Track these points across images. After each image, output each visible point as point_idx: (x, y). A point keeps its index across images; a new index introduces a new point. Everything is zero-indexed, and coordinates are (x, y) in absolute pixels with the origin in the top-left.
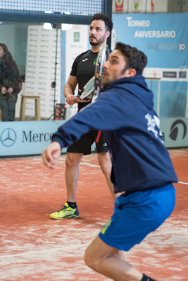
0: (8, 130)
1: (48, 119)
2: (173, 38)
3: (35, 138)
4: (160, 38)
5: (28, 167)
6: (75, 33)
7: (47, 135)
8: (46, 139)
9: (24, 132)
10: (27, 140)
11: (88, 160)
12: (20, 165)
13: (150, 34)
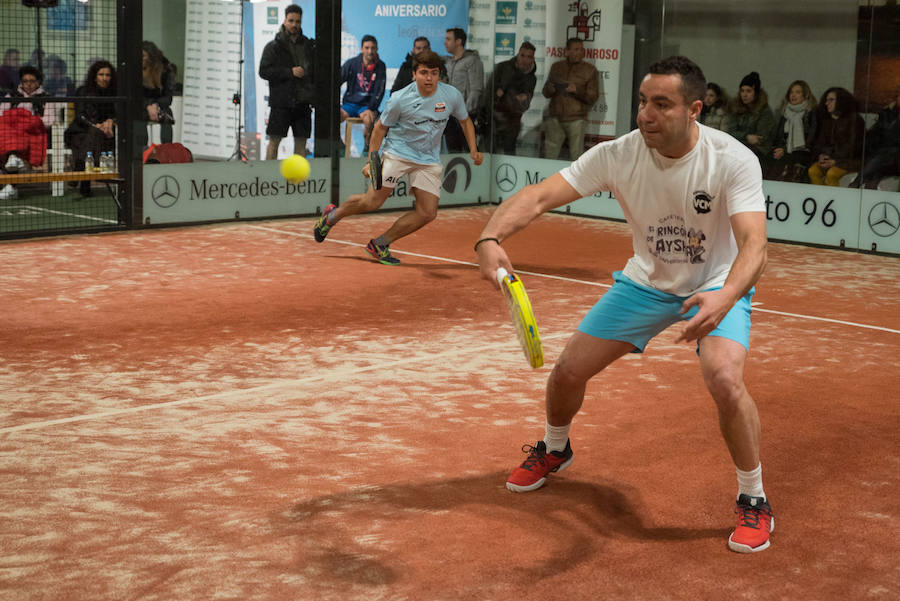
0: (164, 179)
1: (229, 160)
2: (442, 18)
3: (212, 193)
4: (419, 17)
5: (203, 244)
6: (270, 9)
7: (233, 187)
8: (233, 195)
9: (193, 182)
10: (198, 195)
11: (307, 230)
12: (189, 241)
13: (402, 11)
